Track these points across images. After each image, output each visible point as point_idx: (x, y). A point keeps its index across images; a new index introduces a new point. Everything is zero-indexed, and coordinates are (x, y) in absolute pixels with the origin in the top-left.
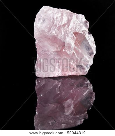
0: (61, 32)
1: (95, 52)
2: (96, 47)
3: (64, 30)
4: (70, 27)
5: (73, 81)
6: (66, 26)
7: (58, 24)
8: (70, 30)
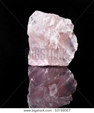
0: (47, 31)
1: (76, 49)
2: (78, 45)
3: (50, 30)
4: (56, 28)
5: (57, 70)
6: (53, 27)
7: (46, 25)
8: (56, 31)
